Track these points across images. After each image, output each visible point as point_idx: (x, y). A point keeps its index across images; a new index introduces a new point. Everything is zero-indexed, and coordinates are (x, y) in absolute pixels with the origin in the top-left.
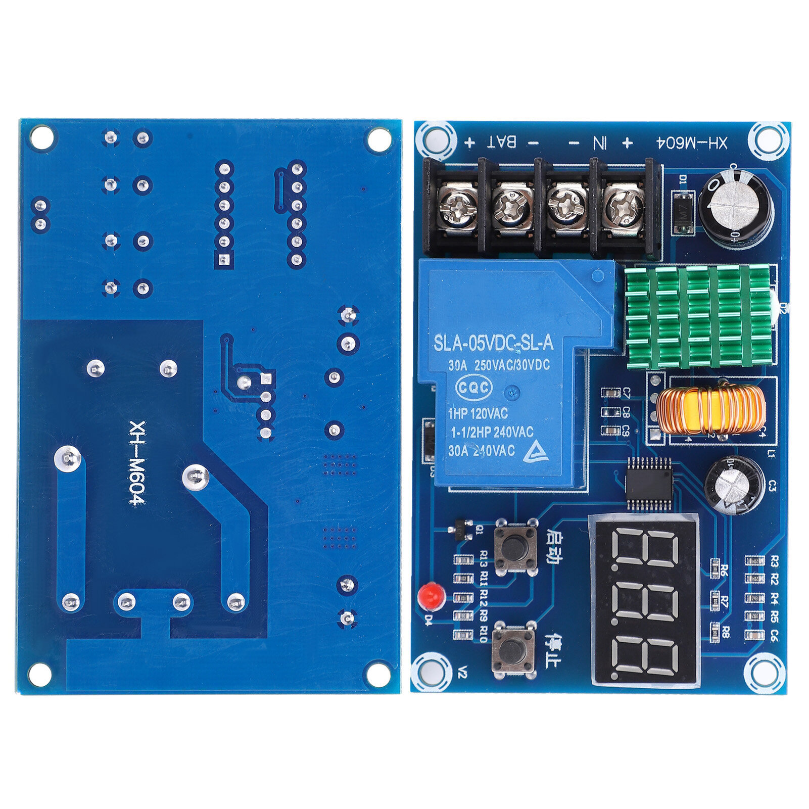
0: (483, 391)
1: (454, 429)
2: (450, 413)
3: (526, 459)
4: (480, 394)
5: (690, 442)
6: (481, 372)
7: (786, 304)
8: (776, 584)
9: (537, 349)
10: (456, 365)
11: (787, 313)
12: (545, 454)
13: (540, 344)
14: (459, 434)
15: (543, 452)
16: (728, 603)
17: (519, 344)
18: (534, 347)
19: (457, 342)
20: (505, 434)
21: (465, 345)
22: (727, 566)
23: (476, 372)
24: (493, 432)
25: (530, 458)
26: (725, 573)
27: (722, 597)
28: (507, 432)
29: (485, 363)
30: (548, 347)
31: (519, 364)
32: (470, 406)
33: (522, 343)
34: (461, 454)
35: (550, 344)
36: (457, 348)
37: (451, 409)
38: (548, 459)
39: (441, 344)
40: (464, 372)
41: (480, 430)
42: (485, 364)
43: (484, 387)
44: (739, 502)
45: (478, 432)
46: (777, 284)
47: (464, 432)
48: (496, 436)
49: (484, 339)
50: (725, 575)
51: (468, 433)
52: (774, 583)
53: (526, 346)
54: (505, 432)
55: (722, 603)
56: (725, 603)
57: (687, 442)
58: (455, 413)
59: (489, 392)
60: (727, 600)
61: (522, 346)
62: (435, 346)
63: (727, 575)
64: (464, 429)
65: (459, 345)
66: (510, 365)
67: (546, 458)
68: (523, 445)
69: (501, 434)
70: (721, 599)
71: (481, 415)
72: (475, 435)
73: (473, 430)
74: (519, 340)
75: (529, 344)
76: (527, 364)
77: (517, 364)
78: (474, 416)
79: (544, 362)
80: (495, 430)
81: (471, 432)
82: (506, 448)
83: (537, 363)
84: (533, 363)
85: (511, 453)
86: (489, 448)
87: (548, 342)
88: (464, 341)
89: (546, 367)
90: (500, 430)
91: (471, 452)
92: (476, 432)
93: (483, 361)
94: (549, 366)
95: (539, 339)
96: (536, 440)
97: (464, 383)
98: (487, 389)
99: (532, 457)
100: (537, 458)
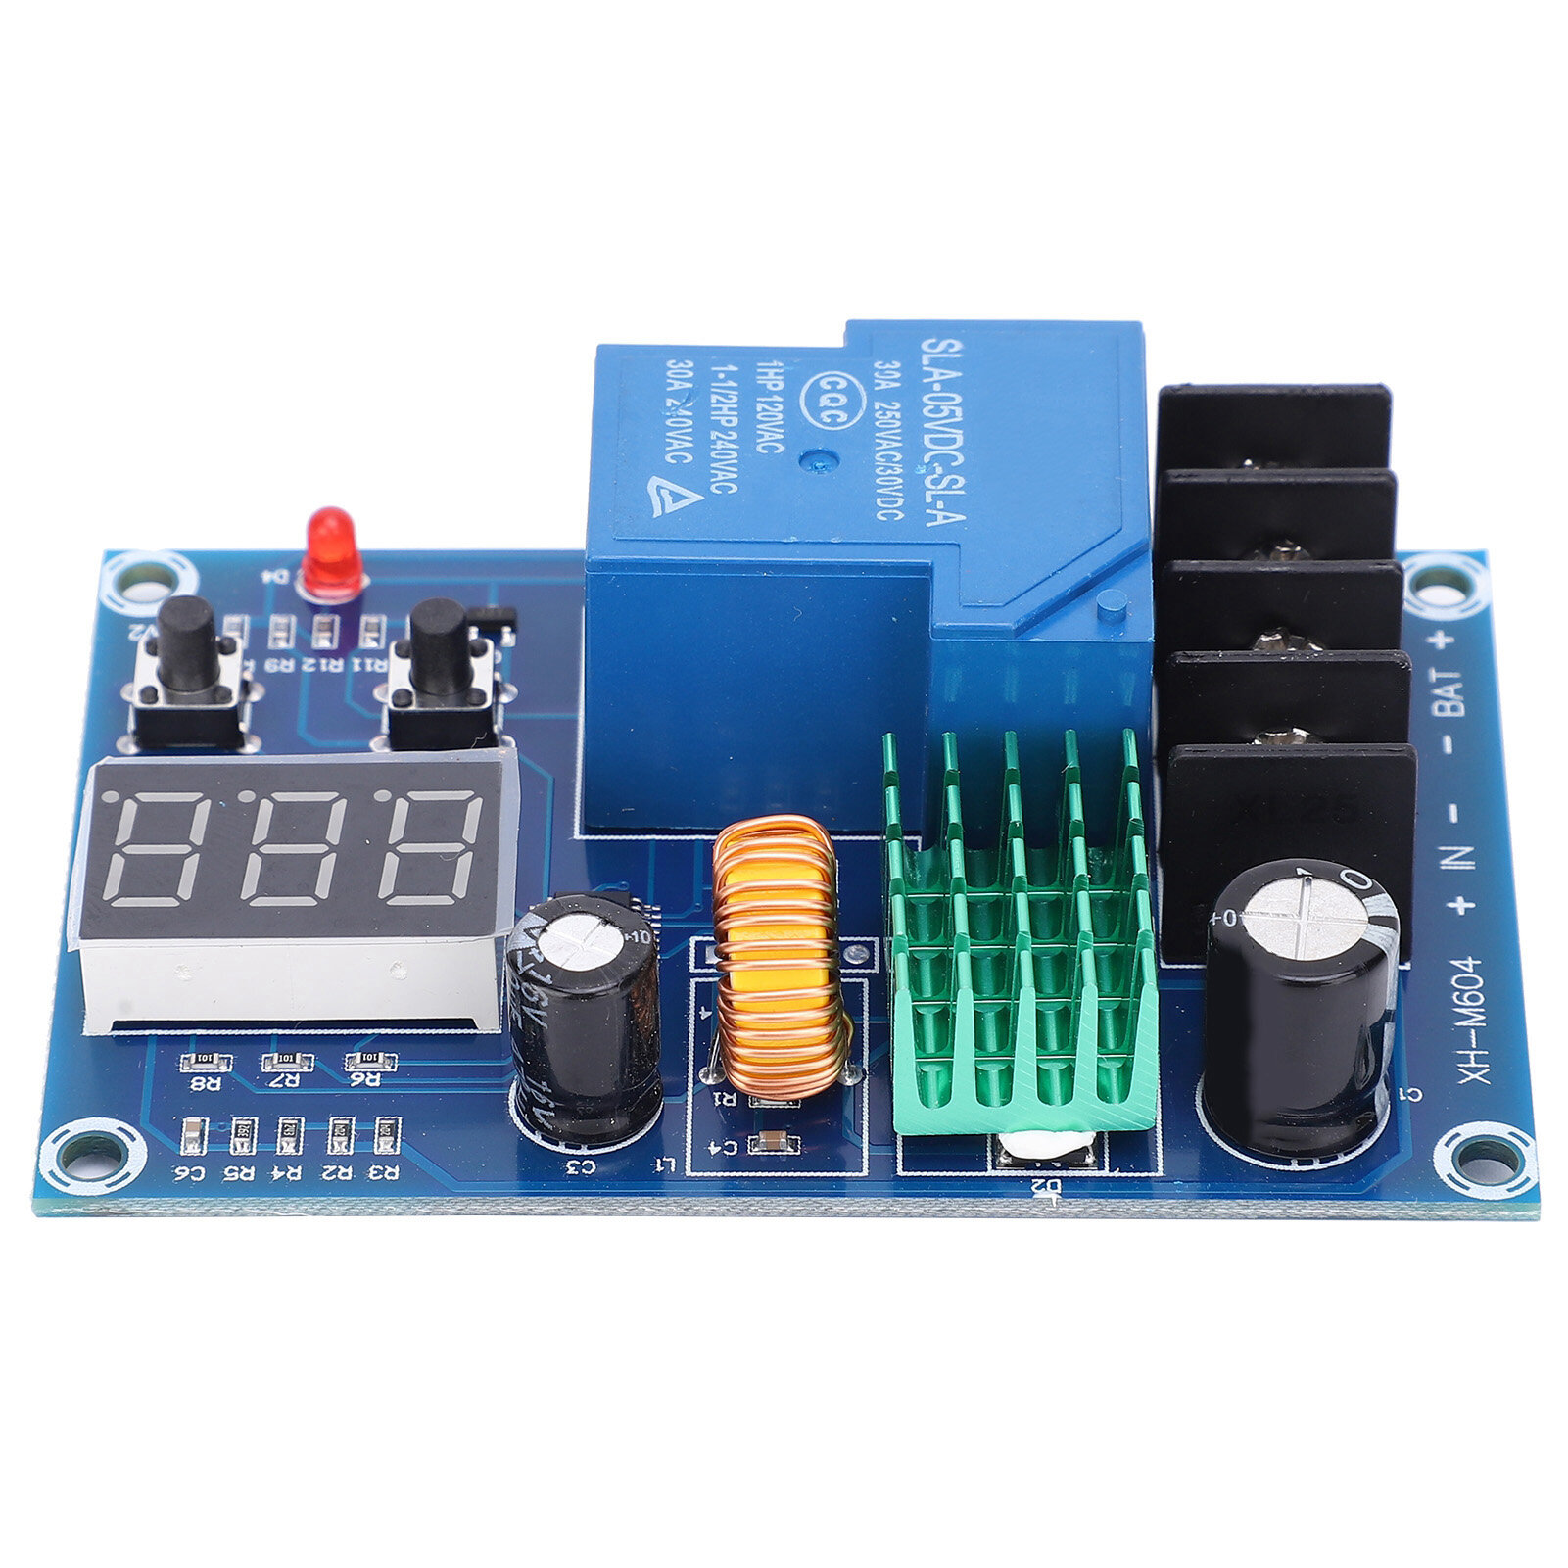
0: (824, 415)
1: (732, 368)
2: (772, 362)
3: (655, 481)
4: (815, 411)
5: (698, 1015)
6: (870, 409)
7: (1059, 1191)
8: (324, 1175)
9: (929, 500)
10: (887, 372)
11: (1034, 1193)
12: (668, 511)
13: (940, 505)
14: (721, 376)
15: (671, 508)
16: (281, 1086)
17: (939, 470)
18: (933, 495)
19: (942, 374)
20: (718, 448)
21: (937, 387)
22: (377, 1084)
23: (870, 405)
24: (724, 430)
25: (659, 488)
26: (360, 1080)
27: (298, 1075)
28: (723, 452)
29: (894, 418)
30: (934, 518)
31: (889, 472)
32: (790, 395)
33: (942, 476)
34: (673, 379)
35: (940, 521)
36: (931, 375)
37: (781, 365)
38: (655, 516)
39: (939, 349)
40: (869, 384)
41: (730, 409)
42: (890, 416)
43: (834, 417)
44: (540, 953)
45: (725, 407)
46: (1111, 1175)
47: (725, 385)
48: (714, 435)
49: (952, 414)
50: (353, 1081)
51: (723, 391)
52: (328, 1172)
53: (936, 482)
54: (723, 449)
55: (283, 1076)
56: (282, 1081)
57: (697, 1010)
58: (771, 372)
59: (824, 424)
60: (289, 1085)
61: (935, 476)
62: (934, 340)
63: (352, 1085)
64: (731, 384)
65: (936, 377)
66: (889, 459)
67: (658, 512)
68: (695, 475)
69: (719, 442)
70: (294, 1074)
71: (764, 410)
72: (718, 402)
73: (731, 399)
74: (949, 470)
75: (940, 487)
76: (891, 483)
77: (892, 468)
78: (763, 399)
79: (895, 511)
80: (730, 433)
81: (725, 396)
82: (684, 450)
83: (893, 499)
84: (894, 493)
85: (672, 458)
86: (684, 423)
87: (946, 518)
88: (947, 385)
89: (882, 515)
90: (729, 441)
91: (676, 394)
92: (723, 403)
93: (898, 415)
94: (885, 519)
95: (952, 504)
96: (703, 498)
97: (843, 384)
98: (829, 421)
99: (662, 491)
100: (658, 498)
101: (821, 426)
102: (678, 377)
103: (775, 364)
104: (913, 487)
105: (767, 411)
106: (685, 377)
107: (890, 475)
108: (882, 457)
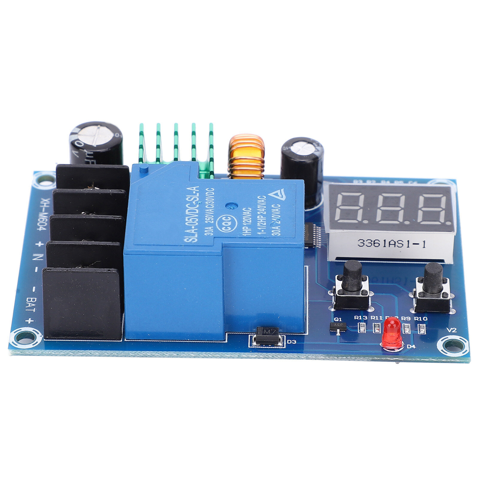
0: (230, 219)
1: (259, 233)
2: (246, 235)
3: (284, 199)
4: (232, 220)
6: (215, 221)
9: (198, 194)
10: (209, 232)
12: (279, 190)
13: (194, 192)
14: (263, 231)
15: (278, 191)
17: (194, 202)
18: (196, 195)
19: (191, 231)
20: (264, 209)
21: (193, 227)
23: (215, 222)
24: (261, 214)
25: (282, 197)
29: (207, 218)
30: (196, 189)
31: (210, 202)
32: (241, 225)
33: (193, 201)
34: (278, 230)
35: (195, 188)
36: (195, 231)
37: (243, 235)
38: (283, 189)
39: (192, 239)
40: (215, 229)
41: (260, 221)
42: (209, 219)
43: (227, 218)
45: (261, 221)
47: (261, 228)
48: (265, 213)
49: (189, 219)
51: (262, 226)
53: (195, 199)
54: (262, 209)
58: (247, 232)
59: (230, 216)
61: (195, 201)
62: (193, 242)
64: (259, 229)
65: (193, 230)
67: (282, 190)
68: (271, 201)
69: (263, 211)
71: (249, 221)
72: (264, 223)
73: (259, 224)
74: (191, 203)
75: (194, 198)
76: (209, 199)
77: (209, 203)
78: (249, 224)
79: (208, 191)
80: (260, 214)
81: (261, 225)
82: (274, 208)
83: (209, 194)
84: (209, 196)
85: (278, 206)
86: (274, 216)
87: (193, 189)
88: (190, 228)
89: (212, 190)
90: (260, 211)
91: (277, 225)
92: (262, 223)
93: (206, 219)
94: (212, 189)
95: (191, 193)
96: (268, 194)
97: (223, 228)
98: (228, 218)
99: (281, 196)
100: (282, 194)
101: (231, 216)
102: (277, 230)
103: (245, 235)
104: (203, 197)
105: (248, 220)
106: (275, 231)
107: (209, 201)
108: (212, 207)
